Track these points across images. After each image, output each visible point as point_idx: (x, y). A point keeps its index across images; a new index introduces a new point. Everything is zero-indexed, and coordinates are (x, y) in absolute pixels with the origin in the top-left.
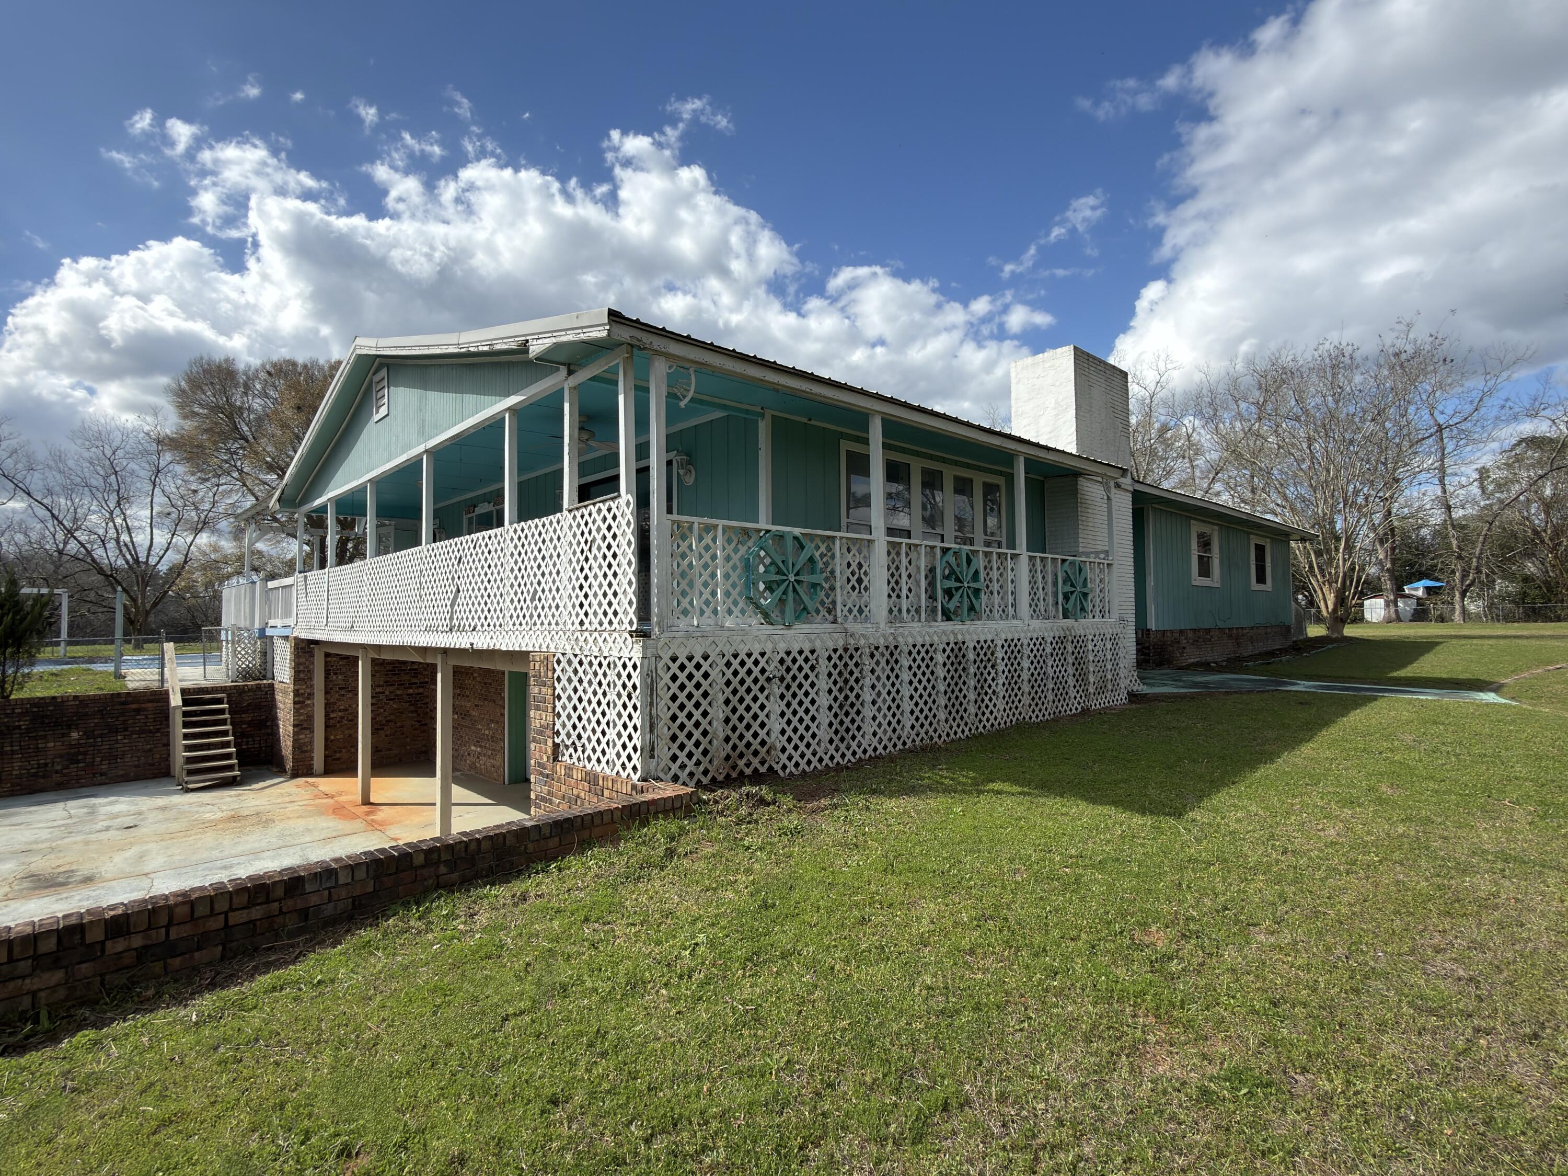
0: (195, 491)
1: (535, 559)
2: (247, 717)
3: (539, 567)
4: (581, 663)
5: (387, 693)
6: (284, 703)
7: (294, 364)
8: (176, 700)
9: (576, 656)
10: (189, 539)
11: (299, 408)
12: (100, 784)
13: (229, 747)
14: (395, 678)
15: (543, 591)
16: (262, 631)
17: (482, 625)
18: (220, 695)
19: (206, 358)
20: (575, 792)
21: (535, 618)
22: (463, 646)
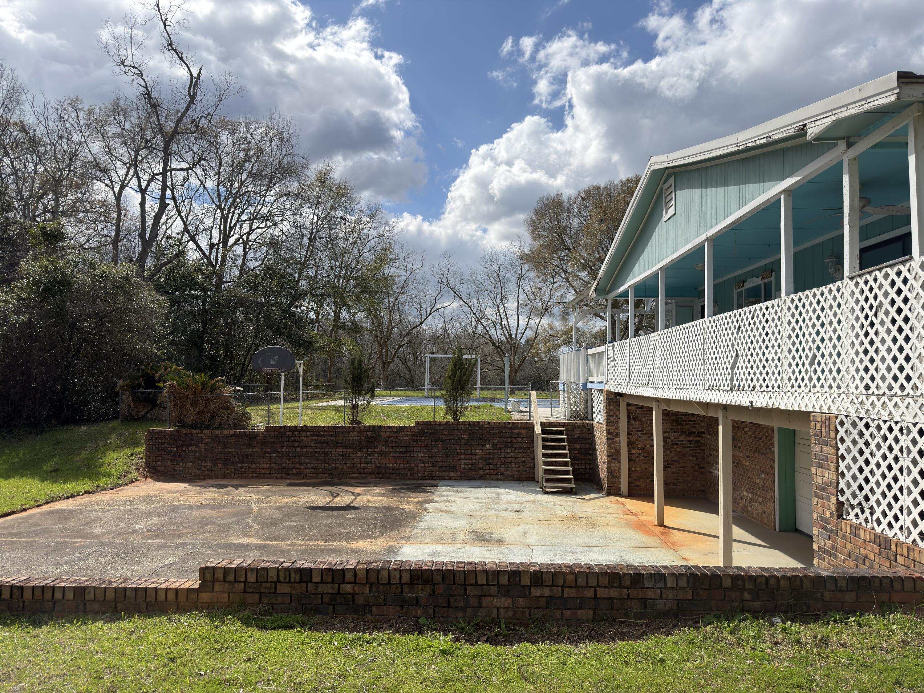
0: (540, 289)
1: (814, 326)
2: (577, 446)
3: (818, 333)
4: (867, 426)
5: (672, 438)
6: (600, 438)
7: (598, 188)
8: (538, 430)
9: (861, 419)
10: (537, 322)
11: (602, 220)
12: (500, 480)
13: (567, 466)
14: (679, 427)
15: (823, 356)
16: (585, 385)
17: (761, 386)
18: (561, 429)
19: (546, 196)
20: (863, 551)
21: (815, 381)
22: (743, 403)
